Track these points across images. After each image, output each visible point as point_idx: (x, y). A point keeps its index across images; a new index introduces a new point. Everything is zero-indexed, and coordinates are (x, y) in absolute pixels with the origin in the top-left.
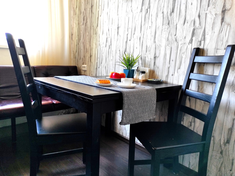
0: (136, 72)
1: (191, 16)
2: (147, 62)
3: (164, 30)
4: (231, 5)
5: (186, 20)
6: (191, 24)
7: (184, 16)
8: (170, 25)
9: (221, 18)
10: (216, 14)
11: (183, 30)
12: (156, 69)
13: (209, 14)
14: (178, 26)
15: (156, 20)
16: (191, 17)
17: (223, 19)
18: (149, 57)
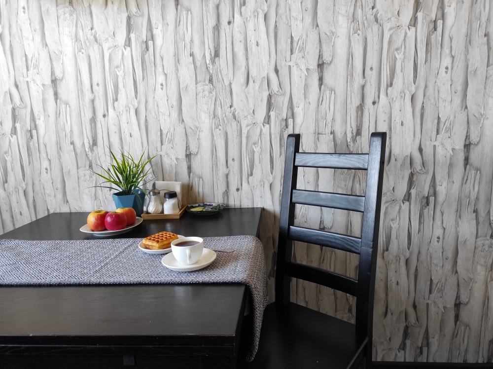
1: (259, 68)
2: (168, 169)
3: (201, 95)
4: (332, 55)
5: (250, 75)
6: (261, 84)
7: (244, 67)
8: (214, 84)
9: (318, 78)
10: (308, 70)
11: (246, 95)
12: (196, 182)
13: (295, 67)
14: (233, 86)
15: (177, 69)
16: (260, 70)
17: (321, 79)
18: (172, 156)
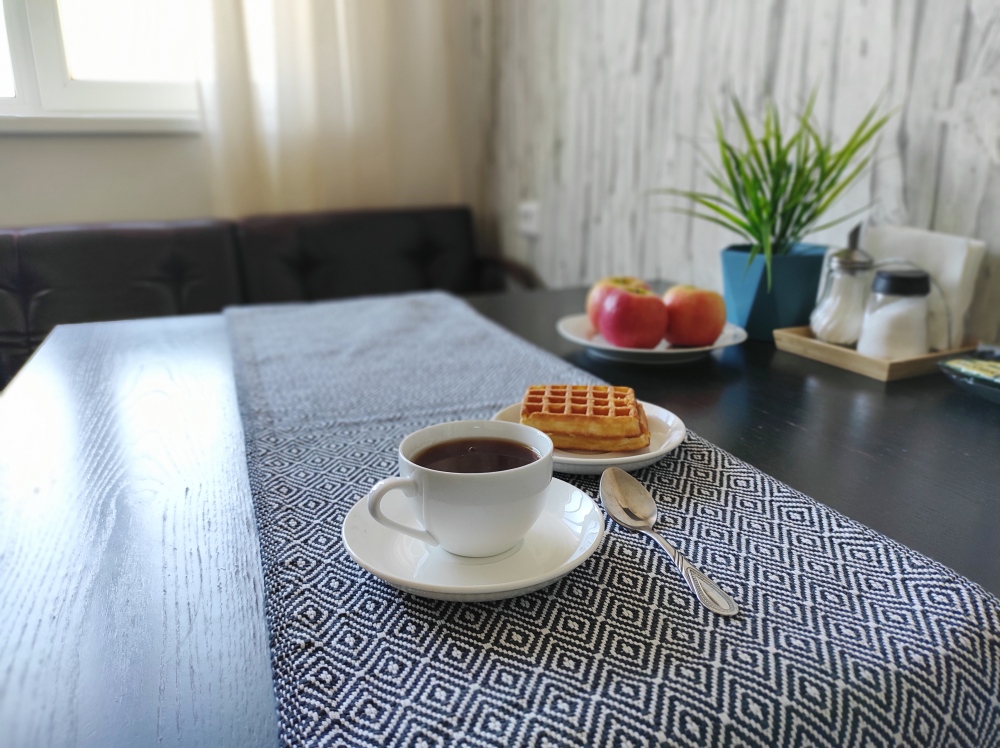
0: (838, 276)
